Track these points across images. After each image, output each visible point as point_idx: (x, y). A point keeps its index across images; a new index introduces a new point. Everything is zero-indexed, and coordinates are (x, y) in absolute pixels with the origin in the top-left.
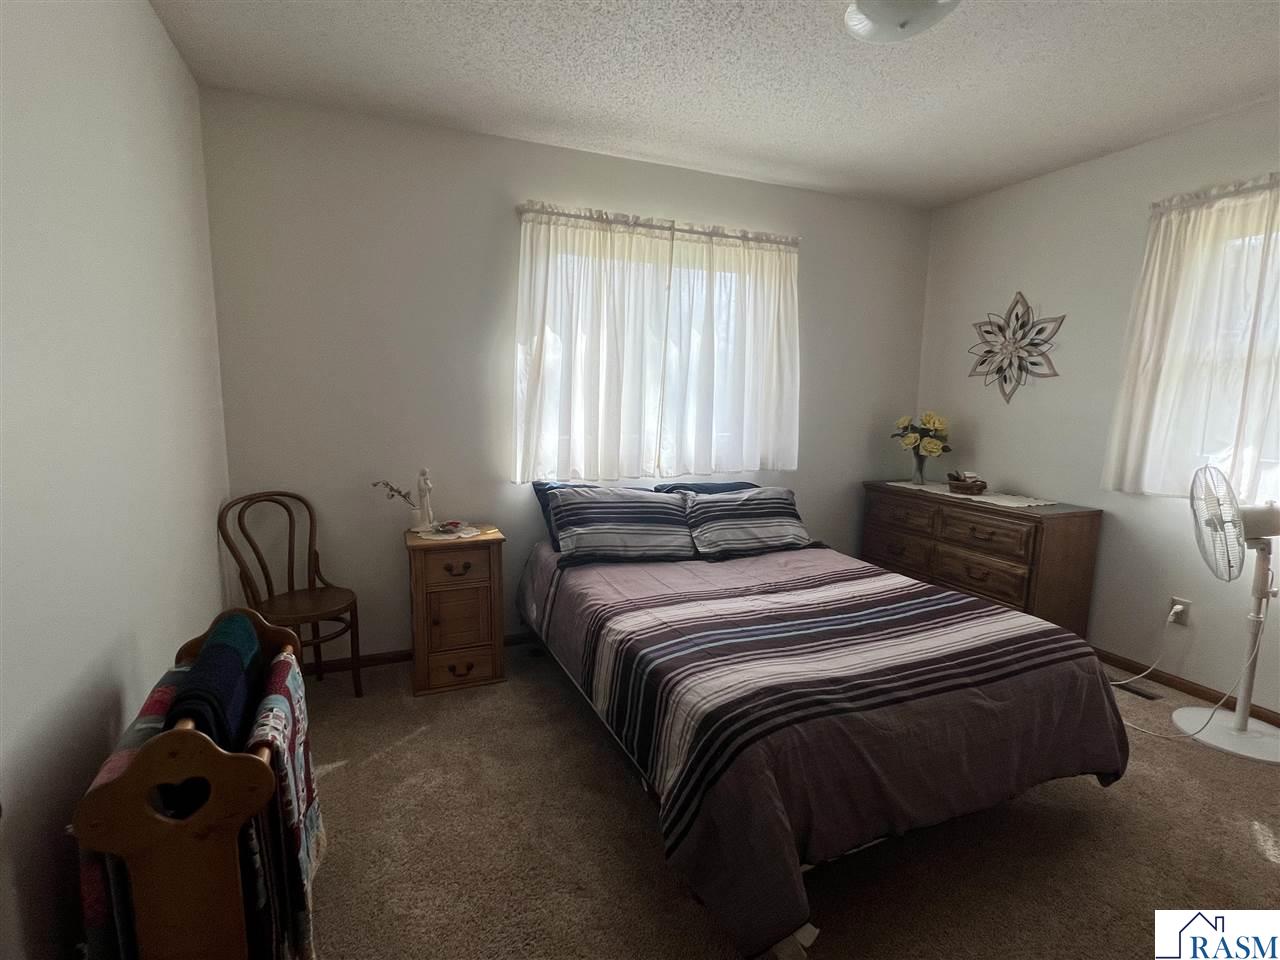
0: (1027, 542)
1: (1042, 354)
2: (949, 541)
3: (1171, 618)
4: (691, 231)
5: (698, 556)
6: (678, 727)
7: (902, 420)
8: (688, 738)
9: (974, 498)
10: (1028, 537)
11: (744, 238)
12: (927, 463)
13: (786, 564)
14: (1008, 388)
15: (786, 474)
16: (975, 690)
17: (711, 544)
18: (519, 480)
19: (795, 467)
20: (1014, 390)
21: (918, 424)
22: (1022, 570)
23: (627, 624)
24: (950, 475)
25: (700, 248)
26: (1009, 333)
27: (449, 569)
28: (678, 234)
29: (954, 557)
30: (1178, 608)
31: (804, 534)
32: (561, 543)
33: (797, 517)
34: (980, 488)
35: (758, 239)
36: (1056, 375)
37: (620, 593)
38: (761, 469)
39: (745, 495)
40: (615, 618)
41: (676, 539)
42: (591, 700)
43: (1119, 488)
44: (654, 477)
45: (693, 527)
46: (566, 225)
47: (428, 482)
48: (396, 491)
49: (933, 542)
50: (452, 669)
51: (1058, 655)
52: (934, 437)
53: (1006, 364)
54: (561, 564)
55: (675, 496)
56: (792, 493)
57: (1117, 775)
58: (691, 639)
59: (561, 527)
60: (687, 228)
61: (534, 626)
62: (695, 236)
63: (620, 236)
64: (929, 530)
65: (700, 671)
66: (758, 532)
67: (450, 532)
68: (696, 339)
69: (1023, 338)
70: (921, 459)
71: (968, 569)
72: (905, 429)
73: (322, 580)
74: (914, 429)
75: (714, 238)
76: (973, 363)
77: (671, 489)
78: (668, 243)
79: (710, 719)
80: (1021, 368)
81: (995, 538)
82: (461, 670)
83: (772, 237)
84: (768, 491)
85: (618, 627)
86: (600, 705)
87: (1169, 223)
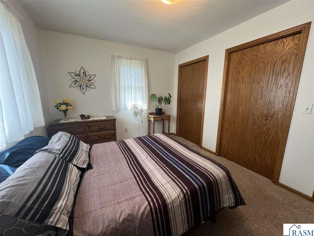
1: (92, 83)
2: (92, 132)
5: (84, 170)
14: (84, 91)
19: (44, 124)
22: (113, 132)
24: (80, 115)
26: (82, 77)
29: (95, 135)
34: (89, 117)
36: (96, 88)
38: (34, 129)
49: (86, 134)
69: (86, 78)
72: (58, 104)
76: (70, 83)
80: (87, 86)
81: (105, 127)
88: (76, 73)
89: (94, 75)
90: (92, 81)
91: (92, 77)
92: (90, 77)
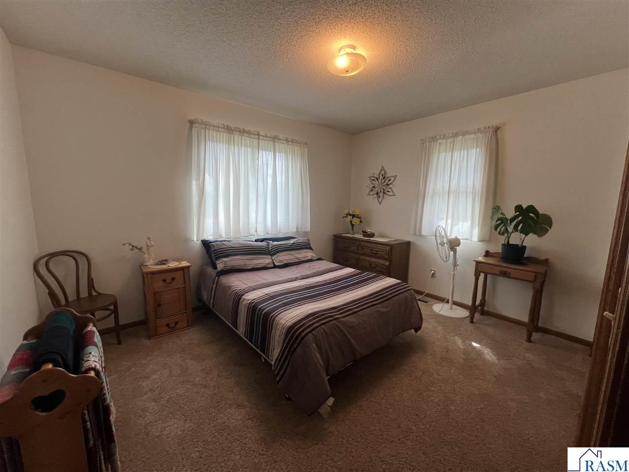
0: (389, 254)
1: (390, 188)
2: (364, 255)
3: (430, 275)
4: (266, 137)
5: (275, 267)
6: (278, 333)
7: (346, 211)
8: (282, 337)
9: (371, 239)
10: (389, 251)
11: (287, 140)
12: (355, 227)
13: (309, 267)
14: (380, 200)
15: (306, 233)
16: (378, 306)
17: (280, 261)
18: (195, 240)
19: (309, 230)
20: (382, 200)
21: (351, 213)
22: (387, 263)
23: (251, 296)
24: (363, 231)
25: (271, 144)
26: (380, 181)
27: (164, 281)
28: (261, 137)
29: (365, 260)
30: (433, 272)
31: (314, 255)
32: (218, 266)
33: (311, 249)
34: (372, 235)
35: (293, 141)
36: (394, 195)
37: (246, 284)
38: (297, 231)
39: (292, 241)
40: (246, 294)
41: (266, 260)
42: (237, 329)
43: (415, 234)
44: (254, 236)
45: (272, 255)
46: (213, 130)
47: (151, 242)
48: (134, 247)
49: (358, 255)
50: (168, 325)
51: (401, 291)
52: (356, 217)
53: (379, 191)
54: (218, 274)
55: (264, 243)
56: (309, 240)
57: (420, 328)
58: (278, 299)
59: (217, 259)
60: (264, 135)
61: (207, 302)
62: (268, 139)
63: (237, 137)
64: (356, 251)
65: (284, 311)
66: (298, 256)
67: (164, 264)
68: (270, 180)
69: (384, 182)
70: (353, 226)
71: (370, 264)
72: (347, 214)
73: (96, 291)
74: (350, 215)
75: (276, 140)
76: (368, 191)
77: (262, 240)
78: (257, 141)
79: (291, 328)
80: (384, 193)
81: (379, 253)
82: (172, 325)
83: (298, 141)
84: (300, 239)
85: (247, 298)
86: (241, 331)
87: (426, 146)
88: (374, 177)
89: (394, 177)
90: (391, 186)
91: (393, 179)
92: (389, 180)
